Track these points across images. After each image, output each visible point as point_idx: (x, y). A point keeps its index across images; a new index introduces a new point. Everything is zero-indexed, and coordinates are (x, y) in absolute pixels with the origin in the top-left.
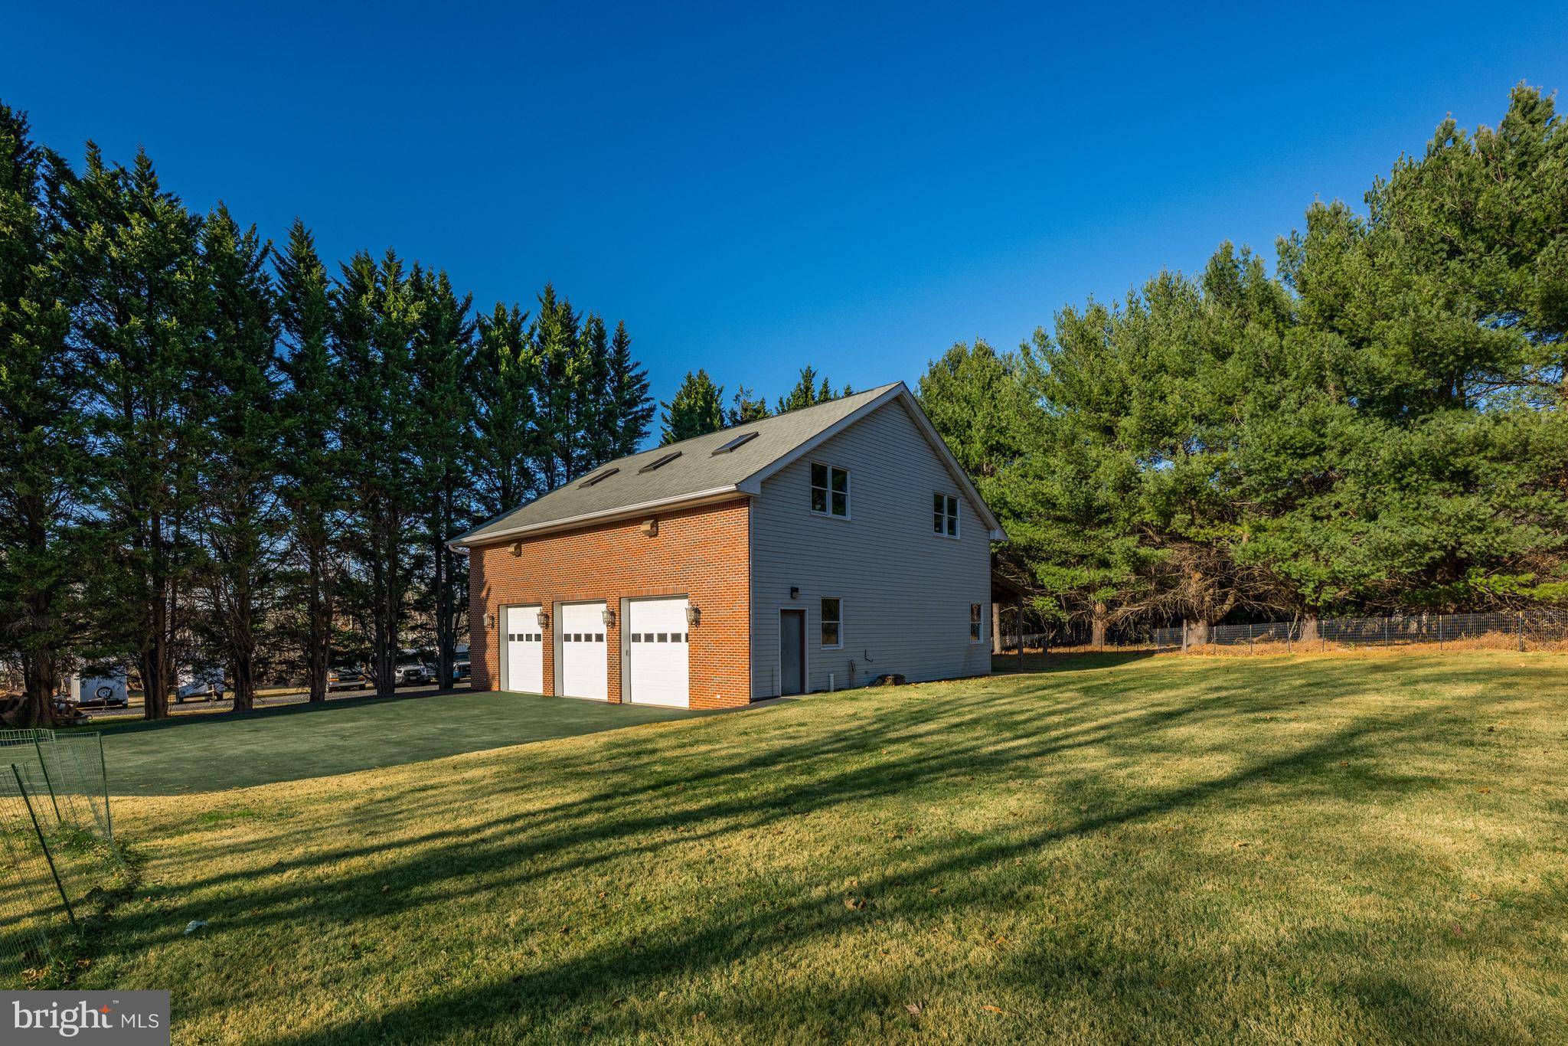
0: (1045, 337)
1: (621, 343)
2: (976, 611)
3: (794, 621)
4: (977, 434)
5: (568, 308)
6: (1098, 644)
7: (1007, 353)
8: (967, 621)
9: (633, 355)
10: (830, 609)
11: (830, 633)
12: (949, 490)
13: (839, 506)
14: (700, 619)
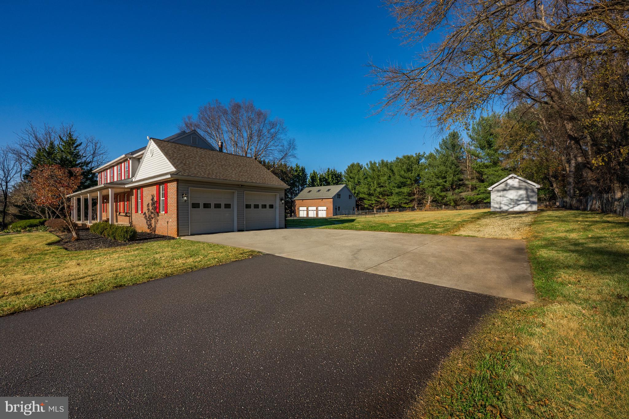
1: (304, 169)
3: (336, 209)
4: (356, 179)
7: (362, 164)
9: (306, 171)
10: (339, 208)
11: (339, 210)
12: (351, 194)
13: (340, 198)
14: (327, 208)
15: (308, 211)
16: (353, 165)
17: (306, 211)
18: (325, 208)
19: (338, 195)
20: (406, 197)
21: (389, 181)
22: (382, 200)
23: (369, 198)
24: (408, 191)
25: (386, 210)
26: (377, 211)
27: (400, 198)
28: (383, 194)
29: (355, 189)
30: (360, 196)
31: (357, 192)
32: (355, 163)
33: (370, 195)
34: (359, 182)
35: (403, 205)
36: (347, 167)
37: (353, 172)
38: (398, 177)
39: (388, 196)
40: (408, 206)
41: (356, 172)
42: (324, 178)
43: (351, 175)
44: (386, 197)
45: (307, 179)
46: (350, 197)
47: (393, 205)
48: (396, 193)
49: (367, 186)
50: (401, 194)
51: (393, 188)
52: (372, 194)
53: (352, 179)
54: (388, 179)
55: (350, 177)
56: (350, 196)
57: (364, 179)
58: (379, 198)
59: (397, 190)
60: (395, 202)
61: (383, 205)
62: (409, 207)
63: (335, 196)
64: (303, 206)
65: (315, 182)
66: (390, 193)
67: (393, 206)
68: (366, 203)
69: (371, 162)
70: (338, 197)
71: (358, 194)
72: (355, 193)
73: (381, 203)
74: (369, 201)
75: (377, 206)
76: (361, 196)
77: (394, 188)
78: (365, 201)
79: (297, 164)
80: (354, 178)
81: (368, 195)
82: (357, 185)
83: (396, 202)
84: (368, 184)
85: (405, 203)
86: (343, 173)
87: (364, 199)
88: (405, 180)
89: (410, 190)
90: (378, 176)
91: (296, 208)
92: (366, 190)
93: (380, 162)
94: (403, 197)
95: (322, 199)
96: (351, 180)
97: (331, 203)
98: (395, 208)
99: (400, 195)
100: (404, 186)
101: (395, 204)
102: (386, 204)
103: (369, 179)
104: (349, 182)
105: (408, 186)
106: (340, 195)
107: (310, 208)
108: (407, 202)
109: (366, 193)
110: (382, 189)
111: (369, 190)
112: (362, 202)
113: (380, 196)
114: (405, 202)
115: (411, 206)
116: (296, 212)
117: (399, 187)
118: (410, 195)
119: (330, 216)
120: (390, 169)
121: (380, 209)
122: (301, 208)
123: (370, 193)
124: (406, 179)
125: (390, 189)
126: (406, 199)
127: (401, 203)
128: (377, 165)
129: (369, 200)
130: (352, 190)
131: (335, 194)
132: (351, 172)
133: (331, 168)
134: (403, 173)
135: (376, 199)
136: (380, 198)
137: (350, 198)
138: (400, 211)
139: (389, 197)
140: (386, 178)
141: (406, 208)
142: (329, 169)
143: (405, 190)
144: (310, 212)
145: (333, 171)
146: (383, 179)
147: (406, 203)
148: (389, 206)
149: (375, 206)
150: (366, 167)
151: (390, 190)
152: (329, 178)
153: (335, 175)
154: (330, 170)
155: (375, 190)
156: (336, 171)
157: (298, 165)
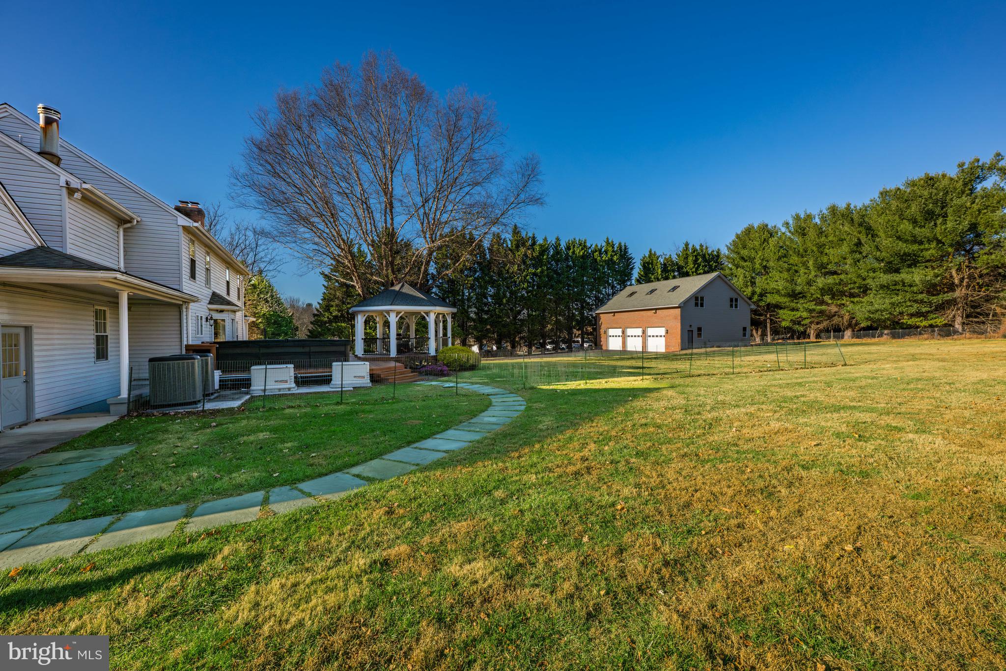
0: (787, 224)
1: (626, 248)
2: (745, 329)
3: (691, 333)
4: (758, 262)
5: (613, 242)
6: (813, 339)
7: (773, 225)
8: (742, 332)
9: (630, 251)
10: (699, 329)
11: (699, 335)
12: (734, 296)
13: (702, 305)
14: (667, 332)
15: (624, 336)
16: (749, 231)
17: (621, 338)
18: (662, 331)
19: (697, 299)
20: (920, 297)
21: (858, 256)
22: (834, 309)
23: (793, 305)
24: (928, 278)
25: (848, 333)
26: (818, 336)
27: (896, 299)
28: (834, 293)
29: (753, 284)
30: (768, 301)
31: (758, 290)
32: (756, 226)
33: (795, 296)
34: (765, 267)
35: (905, 320)
36: (733, 237)
37: (750, 244)
38: (886, 242)
39: (854, 297)
40: (925, 323)
41: (757, 243)
42: (673, 264)
43: (745, 253)
44: (845, 300)
45: (632, 269)
46: (733, 302)
47: (867, 319)
48: (882, 287)
49: (785, 275)
50: (897, 287)
51: (871, 274)
52: (800, 293)
53: (746, 261)
54: (852, 252)
55: (743, 258)
56: (731, 300)
57: (779, 259)
58: (822, 302)
59: (885, 278)
60: (877, 311)
61: (836, 320)
62: (931, 326)
63: (686, 302)
64: (615, 326)
65: (653, 274)
66: (859, 288)
67: (869, 323)
68: (785, 318)
69: (797, 218)
70: (696, 305)
71: (761, 295)
72: (754, 293)
73: (830, 317)
74: (794, 313)
75: (818, 323)
76: (770, 299)
77: (874, 272)
78: (781, 312)
79: (607, 238)
80: (752, 260)
81: (788, 295)
82: (759, 274)
83: (882, 311)
84: (788, 270)
85: (912, 315)
86: (724, 251)
87: (778, 306)
88: (916, 247)
89: (936, 276)
90: (821, 247)
91: (602, 331)
92: (781, 285)
93: (825, 211)
94: (908, 296)
95: (656, 309)
96: (745, 264)
97: (676, 318)
98: (876, 329)
99: (896, 292)
100: (910, 266)
101: (877, 316)
102: (847, 317)
103: (794, 259)
104: (737, 268)
105: (928, 264)
106: (702, 299)
107: (630, 332)
108: (924, 310)
109: (783, 292)
110: (830, 280)
111: (792, 281)
112: (774, 315)
113: (827, 298)
114: (913, 310)
115: (940, 321)
116: (602, 339)
117: (893, 269)
118: (932, 289)
119: (672, 349)
120: (860, 225)
121: (827, 331)
122: (611, 332)
123: (793, 291)
124: (921, 243)
125: (859, 276)
126: (922, 302)
127: (901, 313)
128: (817, 220)
129: (793, 310)
130: (747, 286)
131: (687, 295)
132: (744, 247)
133: (695, 243)
134: (906, 227)
135: (812, 306)
136: (828, 304)
137: (731, 306)
138: (894, 336)
139: (856, 300)
140: (845, 249)
141: (918, 327)
142: (687, 245)
143: (917, 276)
144: (629, 340)
145: (698, 248)
146: (833, 254)
147: (918, 314)
148: (857, 324)
149: (811, 323)
150: (783, 230)
151: (859, 281)
152: (687, 263)
153: (704, 256)
154: (690, 246)
155: (809, 283)
156: (707, 248)
157: (610, 241)
